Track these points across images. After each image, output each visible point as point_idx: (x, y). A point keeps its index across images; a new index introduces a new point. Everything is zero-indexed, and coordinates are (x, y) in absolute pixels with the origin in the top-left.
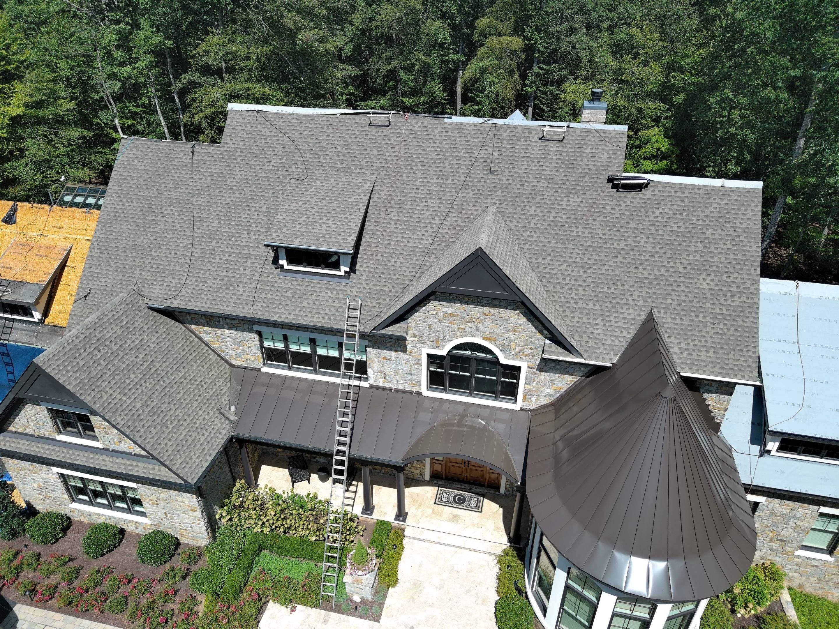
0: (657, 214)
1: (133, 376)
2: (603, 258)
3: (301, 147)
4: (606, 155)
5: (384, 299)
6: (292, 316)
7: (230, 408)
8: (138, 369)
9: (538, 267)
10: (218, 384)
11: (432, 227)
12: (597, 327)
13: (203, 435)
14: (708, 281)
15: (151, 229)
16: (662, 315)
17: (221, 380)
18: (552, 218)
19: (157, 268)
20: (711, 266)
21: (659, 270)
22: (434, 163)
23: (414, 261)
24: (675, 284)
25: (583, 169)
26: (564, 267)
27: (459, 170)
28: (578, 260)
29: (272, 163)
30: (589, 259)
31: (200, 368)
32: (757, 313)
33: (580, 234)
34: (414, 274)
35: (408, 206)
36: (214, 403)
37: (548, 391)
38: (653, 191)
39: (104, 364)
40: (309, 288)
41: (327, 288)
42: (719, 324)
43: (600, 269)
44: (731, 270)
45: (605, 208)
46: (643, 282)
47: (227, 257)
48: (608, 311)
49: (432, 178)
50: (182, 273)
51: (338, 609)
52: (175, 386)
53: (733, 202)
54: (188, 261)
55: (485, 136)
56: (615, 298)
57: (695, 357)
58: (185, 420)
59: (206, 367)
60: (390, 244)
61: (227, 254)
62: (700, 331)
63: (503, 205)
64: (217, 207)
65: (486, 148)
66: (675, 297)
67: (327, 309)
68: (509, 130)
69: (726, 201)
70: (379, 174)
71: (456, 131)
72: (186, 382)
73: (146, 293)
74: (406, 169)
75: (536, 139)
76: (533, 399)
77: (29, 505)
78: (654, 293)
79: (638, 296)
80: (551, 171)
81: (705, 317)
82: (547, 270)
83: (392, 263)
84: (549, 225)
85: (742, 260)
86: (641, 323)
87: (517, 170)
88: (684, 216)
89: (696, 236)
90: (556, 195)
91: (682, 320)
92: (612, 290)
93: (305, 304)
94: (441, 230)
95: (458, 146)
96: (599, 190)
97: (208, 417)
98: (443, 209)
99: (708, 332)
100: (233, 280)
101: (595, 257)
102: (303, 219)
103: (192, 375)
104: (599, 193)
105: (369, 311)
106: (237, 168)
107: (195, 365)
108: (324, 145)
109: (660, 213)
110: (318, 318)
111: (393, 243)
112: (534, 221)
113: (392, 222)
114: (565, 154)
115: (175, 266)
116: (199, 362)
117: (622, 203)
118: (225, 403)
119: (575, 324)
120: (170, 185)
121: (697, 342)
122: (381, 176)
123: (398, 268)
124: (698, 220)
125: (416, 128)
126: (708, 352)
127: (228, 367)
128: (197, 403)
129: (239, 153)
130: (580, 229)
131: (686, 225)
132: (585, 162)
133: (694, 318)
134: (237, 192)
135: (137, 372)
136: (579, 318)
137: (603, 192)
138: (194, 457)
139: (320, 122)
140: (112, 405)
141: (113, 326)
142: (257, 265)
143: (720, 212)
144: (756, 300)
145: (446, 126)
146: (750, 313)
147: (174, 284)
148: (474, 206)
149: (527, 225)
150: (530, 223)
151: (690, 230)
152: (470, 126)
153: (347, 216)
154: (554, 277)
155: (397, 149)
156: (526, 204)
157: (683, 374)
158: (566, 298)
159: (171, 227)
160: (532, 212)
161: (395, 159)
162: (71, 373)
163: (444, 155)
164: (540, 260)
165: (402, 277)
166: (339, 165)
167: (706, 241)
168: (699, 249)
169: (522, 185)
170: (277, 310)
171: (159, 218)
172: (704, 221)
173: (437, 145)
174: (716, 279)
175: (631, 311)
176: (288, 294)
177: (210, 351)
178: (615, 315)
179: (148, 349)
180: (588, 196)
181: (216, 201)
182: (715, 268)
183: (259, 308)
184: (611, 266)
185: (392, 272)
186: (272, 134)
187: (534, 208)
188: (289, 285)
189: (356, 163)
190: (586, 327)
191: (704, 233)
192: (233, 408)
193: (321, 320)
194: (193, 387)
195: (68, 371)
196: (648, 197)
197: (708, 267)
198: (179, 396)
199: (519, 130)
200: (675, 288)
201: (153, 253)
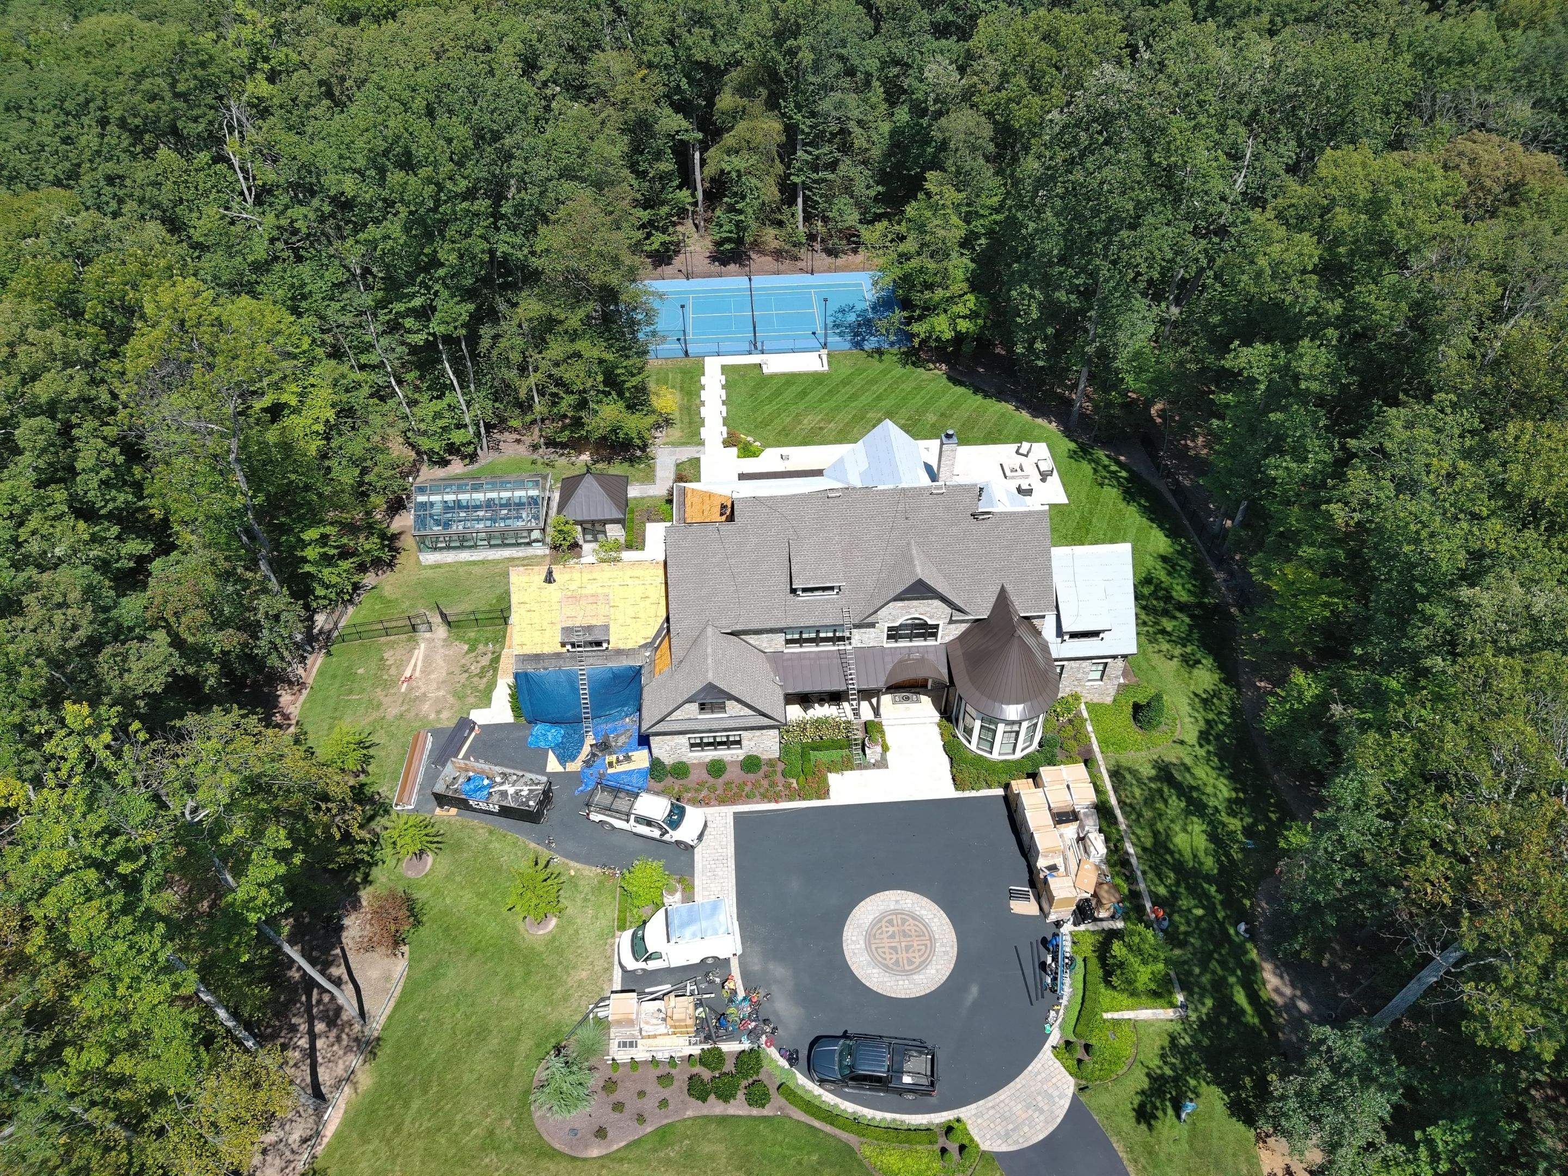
0: (999, 531)
1: (738, 675)
2: (975, 560)
4: (968, 500)
5: (861, 603)
7: (776, 679)
9: (942, 571)
10: (765, 665)
11: (879, 557)
12: (976, 598)
13: (774, 696)
14: (1028, 564)
15: (706, 585)
16: (1008, 586)
17: (764, 661)
18: (945, 542)
19: (719, 608)
21: (1004, 563)
22: (872, 517)
23: (873, 578)
24: (1012, 568)
25: (957, 510)
26: (955, 569)
27: (888, 520)
28: (963, 563)
30: (968, 562)
32: (1052, 578)
34: (875, 586)
36: (769, 678)
37: (955, 633)
38: (995, 518)
39: (727, 673)
40: (817, 604)
41: (827, 602)
43: (974, 567)
44: (1038, 556)
45: (971, 532)
46: (997, 570)
47: (761, 594)
48: (982, 589)
49: (873, 527)
50: (736, 608)
51: (865, 768)
53: (1035, 519)
54: (737, 601)
55: (899, 496)
56: (984, 581)
57: (1026, 605)
58: (765, 692)
60: (857, 571)
62: (1027, 591)
63: (917, 538)
65: (901, 504)
66: (1013, 576)
67: (830, 614)
68: (912, 491)
69: (1032, 519)
71: (882, 495)
72: (755, 670)
73: (717, 624)
74: (857, 523)
75: (928, 494)
76: (947, 638)
78: (1003, 575)
79: (995, 578)
80: (940, 513)
81: (1028, 583)
83: (861, 581)
84: (944, 546)
85: (1042, 550)
86: (998, 592)
87: (921, 515)
88: (1012, 530)
89: (1019, 540)
90: (945, 527)
91: (1017, 587)
92: (982, 577)
93: (816, 613)
94: (885, 558)
95: (884, 504)
97: (771, 687)
98: (884, 545)
99: (1030, 591)
100: (769, 607)
101: (971, 560)
103: (755, 665)
104: (968, 523)
105: (856, 612)
106: (751, 537)
113: (856, 557)
114: (946, 502)
115: (730, 605)
116: (752, 656)
117: (980, 527)
118: (773, 676)
120: (710, 554)
121: (1025, 598)
123: (865, 584)
124: (1019, 531)
125: (857, 496)
126: (1031, 601)
127: (766, 654)
128: (764, 680)
129: (749, 527)
131: (1014, 535)
132: (957, 506)
133: (1023, 585)
135: (738, 672)
136: (968, 597)
138: (778, 710)
139: (796, 499)
141: (718, 650)
142: (781, 596)
143: (1030, 526)
144: (1051, 571)
145: (874, 492)
147: (732, 617)
148: (901, 541)
151: (1016, 537)
152: (889, 491)
153: (833, 561)
154: (952, 575)
155: (848, 512)
156: (929, 535)
157: (1019, 615)
158: (959, 585)
159: (719, 581)
161: (849, 517)
163: (878, 511)
165: (868, 588)
167: (1025, 543)
168: (1022, 547)
169: (926, 524)
171: (709, 577)
172: (1022, 531)
173: (872, 505)
174: (1032, 562)
175: (993, 587)
176: (805, 610)
177: (754, 647)
178: (985, 590)
180: (962, 525)
182: (1030, 557)
183: (790, 621)
184: (979, 564)
185: (863, 587)
188: (804, 605)
190: (972, 599)
191: (1023, 538)
194: (758, 672)
196: (993, 521)
197: (1027, 557)
198: (757, 679)
199: (918, 490)
200: (1013, 571)
201: (713, 599)
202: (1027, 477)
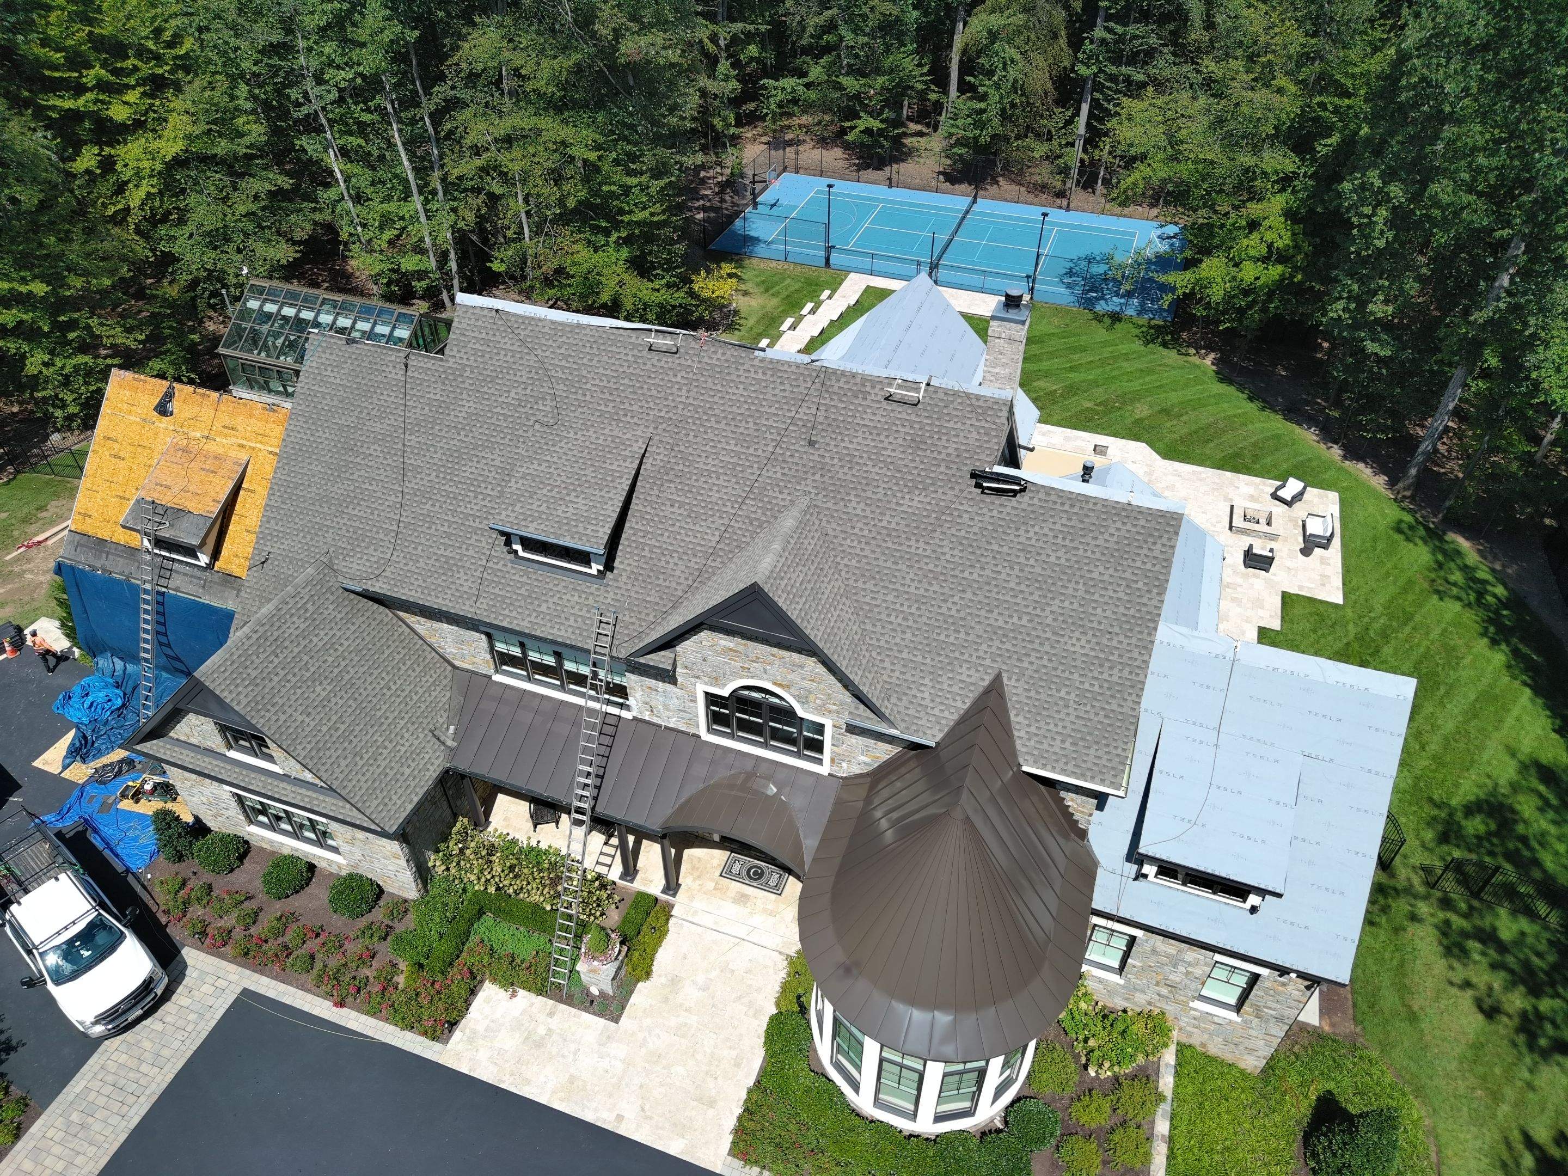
0: (1031, 535)
1: (319, 689)
2: (946, 590)
3: (553, 373)
4: (974, 435)
5: (647, 615)
6: (525, 623)
7: (448, 729)
8: (326, 678)
9: (856, 594)
10: (434, 694)
11: (721, 517)
12: (922, 688)
13: (409, 766)
14: (1083, 642)
15: (347, 475)
16: (1013, 682)
17: (438, 689)
18: (884, 524)
19: (355, 533)
20: (1091, 621)
21: (1020, 618)
22: (733, 419)
23: (692, 564)
24: (1037, 641)
25: (940, 453)
26: (890, 598)
27: (767, 435)
28: (912, 590)
29: (512, 394)
30: (927, 590)
31: (410, 672)
32: (1139, 696)
33: (920, 551)
34: (690, 582)
35: (692, 482)
36: (425, 721)
37: (862, 758)
38: (1032, 498)
39: (282, 673)
40: (551, 586)
41: (574, 589)
42: (1085, 705)
43: (940, 607)
44: (1117, 629)
45: (960, 516)
46: (995, 633)
47: (445, 529)
48: (942, 668)
49: (728, 443)
50: (387, 544)
51: (568, 1000)
52: (375, 700)
53: (1138, 529)
54: (395, 528)
55: (810, 384)
56: (953, 651)
57: (1046, 747)
58: (386, 748)
59: (418, 670)
60: (662, 535)
61: (446, 524)
62: (1058, 712)
63: (820, 496)
64: (435, 452)
65: (808, 404)
66: (1034, 660)
67: (572, 618)
68: (843, 380)
69: (1129, 527)
70: (656, 428)
71: (770, 373)
72: (389, 693)
73: (340, 567)
74: (694, 424)
75: (879, 398)
76: (844, 765)
77: (197, 819)
78: (1008, 650)
79: (986, 652)
80: (894, 450)
81: (1068, 693)
82: (867, 599)
83: (663, 563)
84: (879, 533)
85: (1134, 617)
86: (981, 690)
87: (847, 444)
88: (1067, 542)
89: (1078, 573)
90: (895, 488)
91: (1037, 692)
92: (952, 639)
93: (544, 608)
94: (733, 523)
95: (769, 396)
96: (957, 487)
97: (416, 742)
98: (739, 492)
99: (1068, 714)
100: (452, 562)
101: (936, 588)
102: (545, 491)
103: (399, 682)
104: (956, 492)
105: (627, 628)
106: (465, 396)
107: (404, 668)
108: (584, 373)
109: (1036, 533)
110: (559, 630)
111: (666, 534)
112: (860, 525)
113: (668, 503)
114: (917, 426)
115: (377, 533)
116: (409, 663)
117: (985, 511)
118: (441, 721)
119: (894, 680)
120: (374, 412)
121: (1051, 727)
122: (659, 431)
123: (669, 571)
124: (1086, 551)
125: (714, 362)
126: (1063, 741)
127: (449, 668)
128: (402, 723)
129: (467, 374)
130: (921, 544)
131: (1068, 556)
132: (944, 443)
133: (1054, 692)
134: (462, 433)
135: (325, 682)
136: (901, 673)
137: (962, 491)
138: (394, 797)
139: (580, 336)
140: (291, 730)
141: (295, 619)
142: (484, 544)
143: (1117, 543)
144: (1141, 678)
145: (756, 362)
146: (1130, 694)
147: (375, 559)
148: (781, 492)
149: (849, 530)
150: (853, 528)
151: (1072, 563)
152: (790, 366)
153: (603, 493)
154: (876, 610)
155: (684, 392)
156: (852, 497)
157: (1025, 768)
158: (887, 642)
159: (374, 475)
160: (859, 511)
161: (681, 406)
162: (240, 689)
163: (749, 409)
164: (860, 584)
165: (674, 585)
166: (602, 407)
167: (1091, 583)
168: (1079, 594)
169: (851, 469)
170: (506, 612)
171: (358, 460)
172: (1093, 552)
173: (741, 391)
174: (1094, 640)
175: (972, 672)
176: (523, 591)
177: (425, 647)
178: (950, 675)
179: (341, 649)
180: (940, 495)
181: (434, 442)
182: (1095, 625)
183: (485, 606)
184: (955, 603)
185: (661, 577)
186: (515, 348)
187: (862, 505)
188: (524, 579)
189: (627, 406)
190: (909, 688)
191: (1090, 571)
192: (452, 728)
193: (562, 633)
194: (399, 700)
195: (237, 686)
196: (1024, 506)
197: (1086, 622)
198: (379, 714)
199: (858, 380)
200: (1036, 646)
201: (349, 511)
202: (1273, 537)
